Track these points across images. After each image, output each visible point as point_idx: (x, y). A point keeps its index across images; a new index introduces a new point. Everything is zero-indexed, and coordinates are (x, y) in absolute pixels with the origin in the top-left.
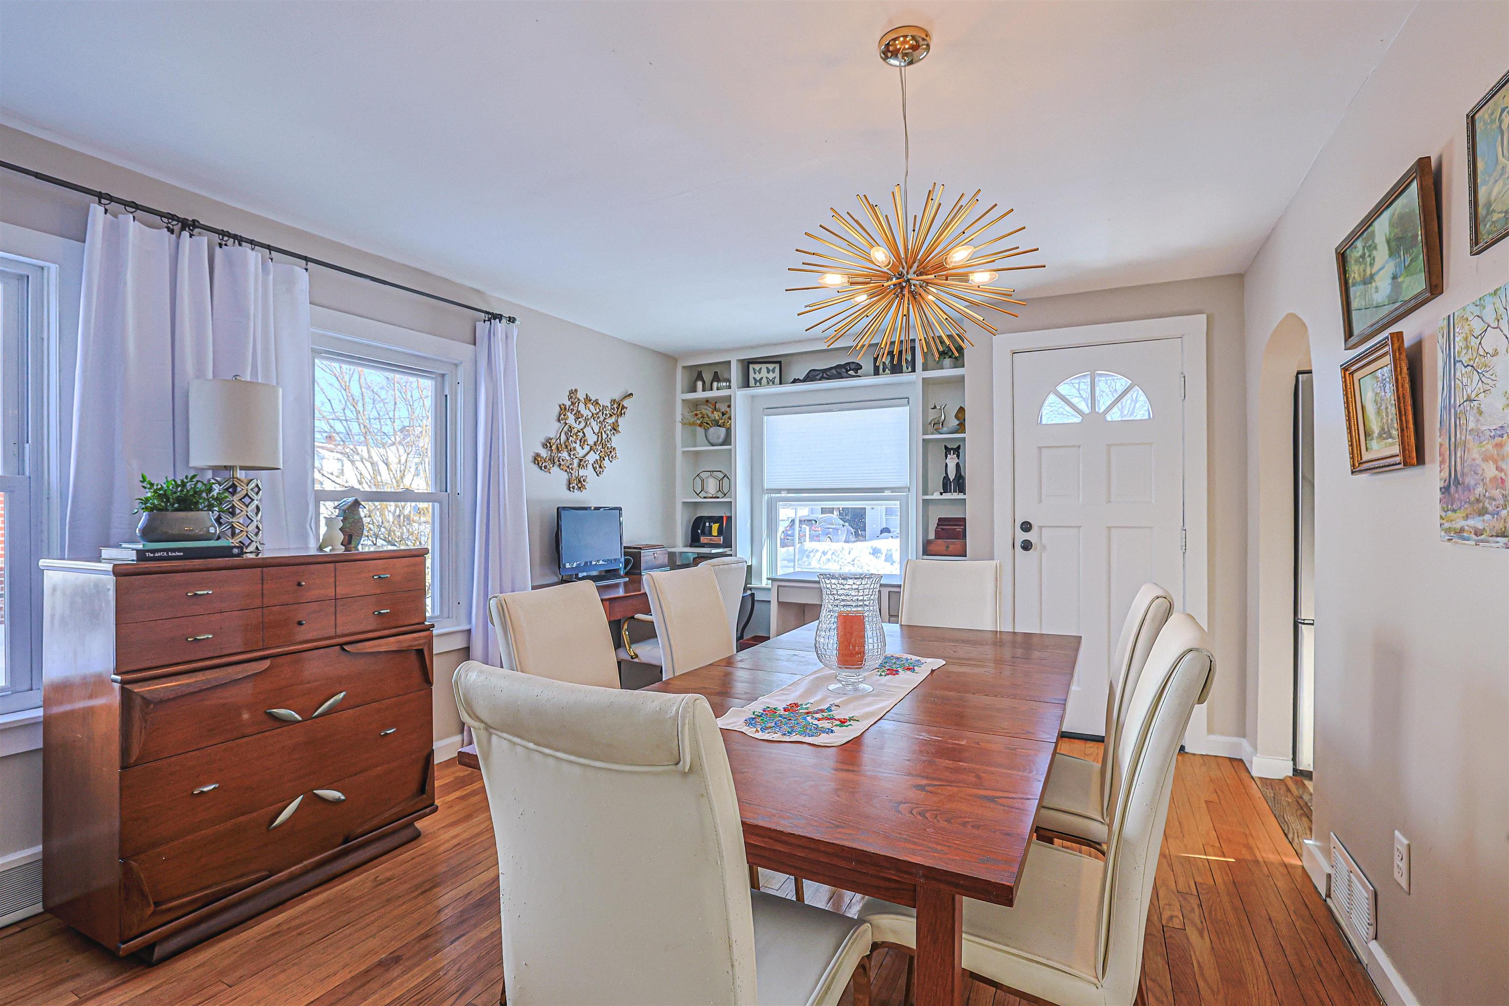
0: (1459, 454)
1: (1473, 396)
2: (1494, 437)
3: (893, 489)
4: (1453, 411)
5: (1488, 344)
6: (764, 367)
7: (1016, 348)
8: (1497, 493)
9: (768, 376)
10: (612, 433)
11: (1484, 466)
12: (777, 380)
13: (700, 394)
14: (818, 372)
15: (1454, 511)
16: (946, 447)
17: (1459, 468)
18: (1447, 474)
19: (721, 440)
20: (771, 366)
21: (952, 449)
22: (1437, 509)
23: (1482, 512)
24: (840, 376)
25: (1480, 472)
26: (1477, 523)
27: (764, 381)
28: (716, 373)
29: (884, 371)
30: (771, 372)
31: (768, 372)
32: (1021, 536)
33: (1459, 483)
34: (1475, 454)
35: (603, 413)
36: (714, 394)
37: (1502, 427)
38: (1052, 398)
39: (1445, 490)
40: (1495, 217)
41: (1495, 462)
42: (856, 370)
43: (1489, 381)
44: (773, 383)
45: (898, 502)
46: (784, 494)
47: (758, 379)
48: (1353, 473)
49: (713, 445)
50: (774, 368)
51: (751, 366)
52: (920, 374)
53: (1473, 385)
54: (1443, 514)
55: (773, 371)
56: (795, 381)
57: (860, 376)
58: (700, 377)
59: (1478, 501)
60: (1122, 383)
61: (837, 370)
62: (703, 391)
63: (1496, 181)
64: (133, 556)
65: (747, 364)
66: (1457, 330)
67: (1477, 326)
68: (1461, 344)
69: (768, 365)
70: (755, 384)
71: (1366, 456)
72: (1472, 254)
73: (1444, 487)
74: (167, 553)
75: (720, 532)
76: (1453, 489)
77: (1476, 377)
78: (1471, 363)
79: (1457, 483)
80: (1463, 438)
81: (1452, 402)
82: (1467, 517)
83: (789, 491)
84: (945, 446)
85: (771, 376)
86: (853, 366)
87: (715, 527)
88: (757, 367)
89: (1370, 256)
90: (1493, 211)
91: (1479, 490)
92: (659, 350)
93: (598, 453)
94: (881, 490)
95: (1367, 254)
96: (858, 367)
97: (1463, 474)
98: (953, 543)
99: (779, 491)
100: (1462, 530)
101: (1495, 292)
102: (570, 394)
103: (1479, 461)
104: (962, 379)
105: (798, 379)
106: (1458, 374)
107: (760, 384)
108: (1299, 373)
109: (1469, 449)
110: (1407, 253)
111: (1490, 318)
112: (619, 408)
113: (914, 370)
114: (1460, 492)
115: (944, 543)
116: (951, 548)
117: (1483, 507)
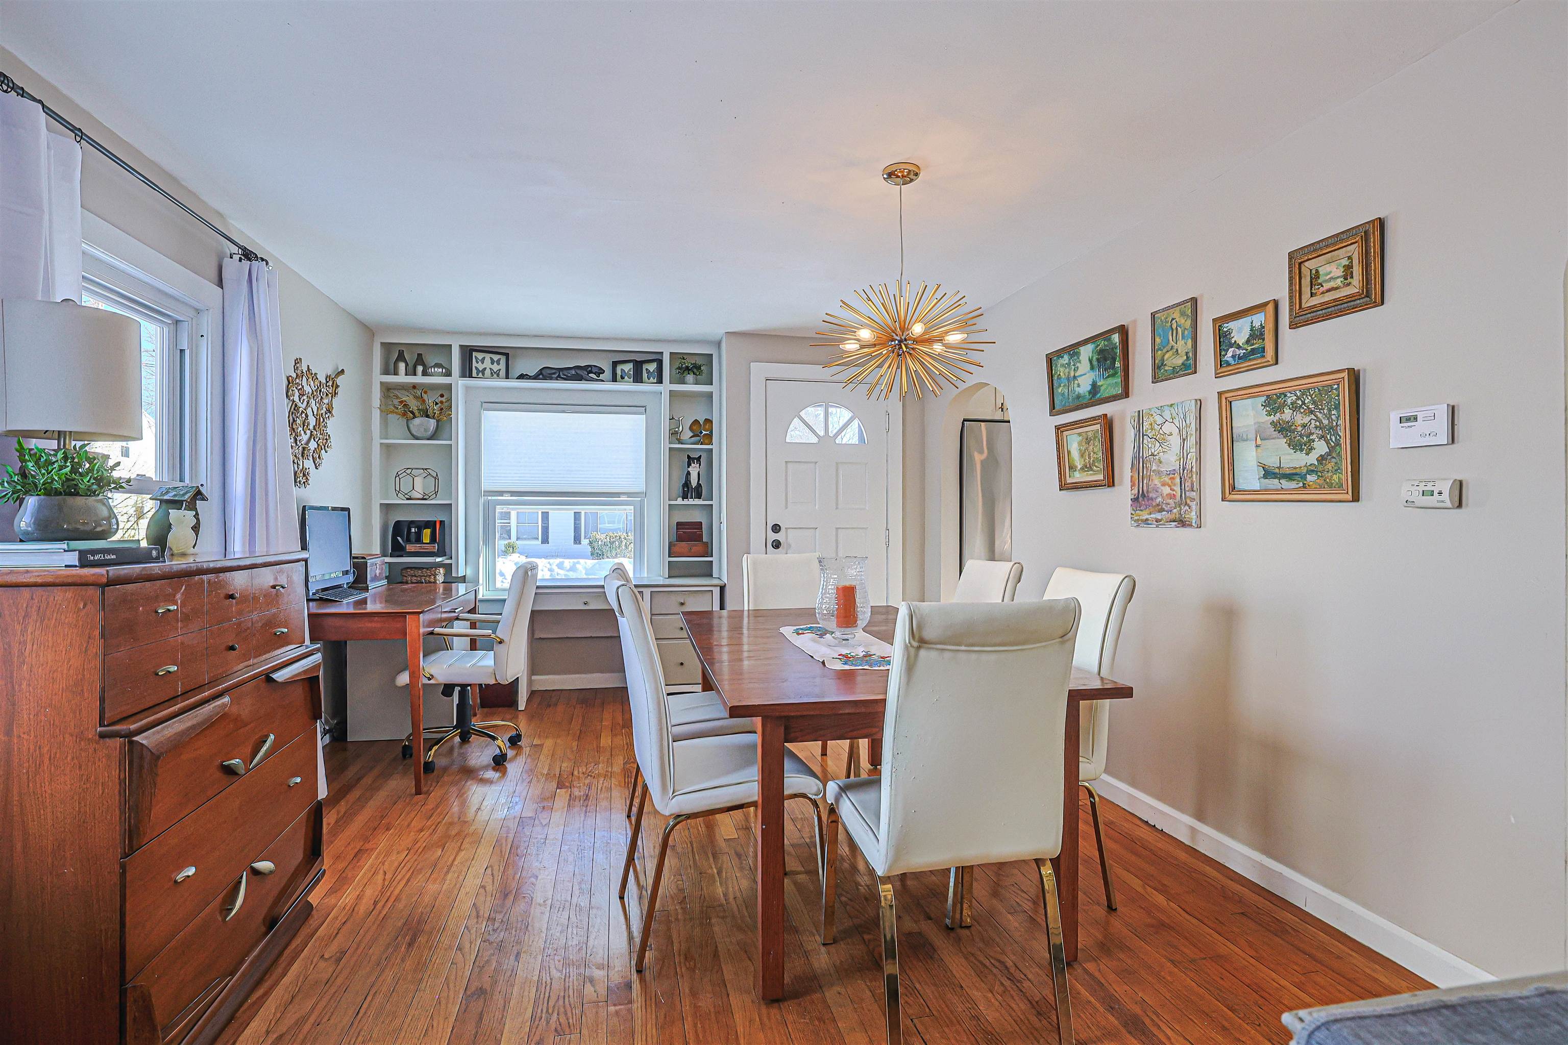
0: (1145, 482)
1: (1156, 453)
2: (1169, 474)
3: (629, 494)
4: (1141, 460)
5: (1167, 428)
6: (488, 357)
7: (770, 376)
8: (1171, 501)
9: (492, 367)
10: (327, 416)
11: (1163, 488)
12: (503, 373)
13: (402, 378)
14: (554, 371)
15: (1141, 510)
16: (689, 457)
17: (1145, 488)
18: (1137, 492)
19: (430, 433)
20: (496, 357)
21: (695, 458)
22: (1129, 510)
23: (1161, 510)
24: (578, 378)
25: (1160, 491)
26: (1158, 516)
27: (488, 372)
28: (420, 355)
29: (622, 378)
30: (495, 364)
31: (492, 363)
32: (772, 536)
33: (1145, 496)
34: (1156, 481)
35: (320, 391)
36: (419, 379)
37: (1174, 470)
38: (796, 420)
39: (1135, 500)
40: (1167, 368)
41: (1169, 486)
42: (598, 374)
43: (1167, 447)
44: (498, 375)
45: (632, 507)
46: (507, 497)
47: (481, 370)
48: (1060, 490)
49: (417, 438)
50: (499, 360)
51: (474, 354)
52: (667, 386)
53: (1156, 448)
54: (1133, 513)
55: (498, 362)
56: (522, 377)
57: (604, 381)
58: (401, 357)
59: (1158, 505)
60: (846, 415)
61: (577, 371)
62: (406, 375)
63: (1168, 351)
64: (73, 558)
65: (468, 352)
66: (1144, 419)
67: (1159, 420)
68: (1147, 427)
69: (493, 356)
70: (478, 375)
71: (1069, 481)
72: (1153, 382)
73: (1134, 498)
74: (104, 556)
75: (433, 539)
76: (1141, 499)
77: (1157, 444)
78: (1155, 437)
79: (1143, 495)
80: (1148, 474)
81: (1141, 455)
82: (1150, 514)
83: (513, 493)
84: (688, 455)
85: (495, 367)
86: (594, 370)
87: (427, 532)
88: (480, 356)
89: (1074, 365)
90: (1165, 365)
91: (1159, 499)
92: (359, 317)
93: (316, 440)
94: (618, 494)
95: (1072, 364)
96: (601, 371)
97: (1148, 492)
98: (696, 545)
99: (501, 493)
100: (1147, 520)
101: (1172, 405)
102: (296, 363)
103: (1159, 485)
104: (710, 396)
105: (527, 375)
106: (1145, 441)
107: (483, 374)
108: (965, 420)
109: (1152, 480)
110: (1105, 371)
111: (1168, 417)
112: (332, 382)
113: (660, 381)
114: (1146, 500)
115: (686, 545)
116: (694, 549)
117: (1162, 508)
